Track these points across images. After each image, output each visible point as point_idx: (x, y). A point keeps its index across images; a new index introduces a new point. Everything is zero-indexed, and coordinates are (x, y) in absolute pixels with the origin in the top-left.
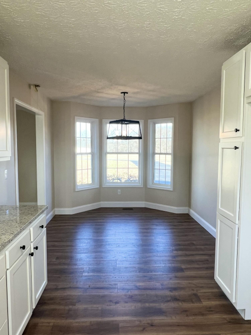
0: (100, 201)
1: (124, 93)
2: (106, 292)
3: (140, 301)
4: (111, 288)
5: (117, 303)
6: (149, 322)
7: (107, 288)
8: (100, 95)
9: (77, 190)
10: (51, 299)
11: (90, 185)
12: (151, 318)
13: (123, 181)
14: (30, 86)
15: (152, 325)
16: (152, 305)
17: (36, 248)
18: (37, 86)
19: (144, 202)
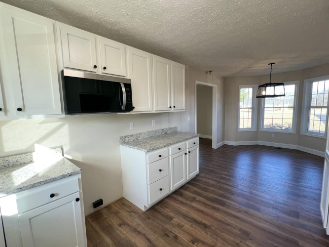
0: (257, 140)
1: (271, 64)
2: (230, 188)
3: (248, 199)
4: (233, 187)
5: (232, 194)
6: (246, 211)
7: (231, 186)
8: (251, 69)
9: (238, 131)
10: (200, 180)
11: (250, 128)
12: (248, 209)
13: (283, 128)
14: (207, 73)
15: (246, 213)
16: (254, 203)
17: (189, 152)
18: (210, 72)
19: (297, 146)
